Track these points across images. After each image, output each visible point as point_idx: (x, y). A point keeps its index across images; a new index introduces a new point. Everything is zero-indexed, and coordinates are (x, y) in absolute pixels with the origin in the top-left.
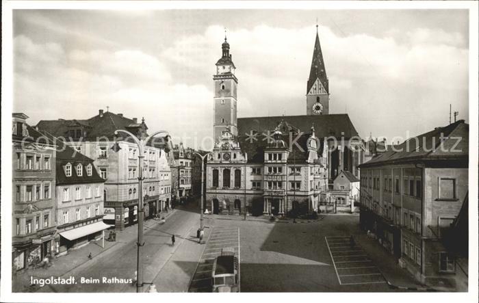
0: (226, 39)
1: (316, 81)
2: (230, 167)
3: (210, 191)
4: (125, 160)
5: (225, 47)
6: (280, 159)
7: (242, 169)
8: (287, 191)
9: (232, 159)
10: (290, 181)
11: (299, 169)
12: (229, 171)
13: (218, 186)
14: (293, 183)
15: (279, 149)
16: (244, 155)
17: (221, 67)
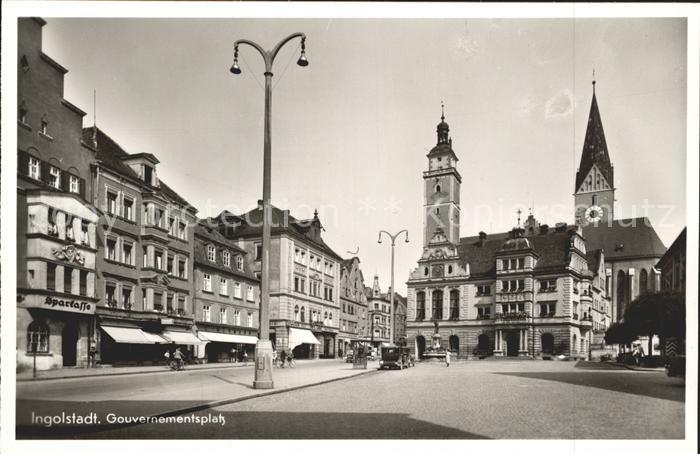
0: (443, 118)
1: (592, 170)
2: (444, 287)
3: (412, 325)
4: (290, 263)
5: (443, 130)
6: (521, 267)
7: (462, 288)
8: (533, 318)
9: (446, 274)
10: (538, 302)
11: (553, 281)
12: (441, 293)
13: (424, 317)
14: (543, 305)
15: (520, 251)
16: (464, 268)
17: (435, 160)
